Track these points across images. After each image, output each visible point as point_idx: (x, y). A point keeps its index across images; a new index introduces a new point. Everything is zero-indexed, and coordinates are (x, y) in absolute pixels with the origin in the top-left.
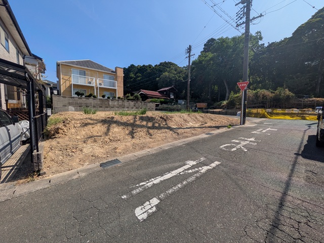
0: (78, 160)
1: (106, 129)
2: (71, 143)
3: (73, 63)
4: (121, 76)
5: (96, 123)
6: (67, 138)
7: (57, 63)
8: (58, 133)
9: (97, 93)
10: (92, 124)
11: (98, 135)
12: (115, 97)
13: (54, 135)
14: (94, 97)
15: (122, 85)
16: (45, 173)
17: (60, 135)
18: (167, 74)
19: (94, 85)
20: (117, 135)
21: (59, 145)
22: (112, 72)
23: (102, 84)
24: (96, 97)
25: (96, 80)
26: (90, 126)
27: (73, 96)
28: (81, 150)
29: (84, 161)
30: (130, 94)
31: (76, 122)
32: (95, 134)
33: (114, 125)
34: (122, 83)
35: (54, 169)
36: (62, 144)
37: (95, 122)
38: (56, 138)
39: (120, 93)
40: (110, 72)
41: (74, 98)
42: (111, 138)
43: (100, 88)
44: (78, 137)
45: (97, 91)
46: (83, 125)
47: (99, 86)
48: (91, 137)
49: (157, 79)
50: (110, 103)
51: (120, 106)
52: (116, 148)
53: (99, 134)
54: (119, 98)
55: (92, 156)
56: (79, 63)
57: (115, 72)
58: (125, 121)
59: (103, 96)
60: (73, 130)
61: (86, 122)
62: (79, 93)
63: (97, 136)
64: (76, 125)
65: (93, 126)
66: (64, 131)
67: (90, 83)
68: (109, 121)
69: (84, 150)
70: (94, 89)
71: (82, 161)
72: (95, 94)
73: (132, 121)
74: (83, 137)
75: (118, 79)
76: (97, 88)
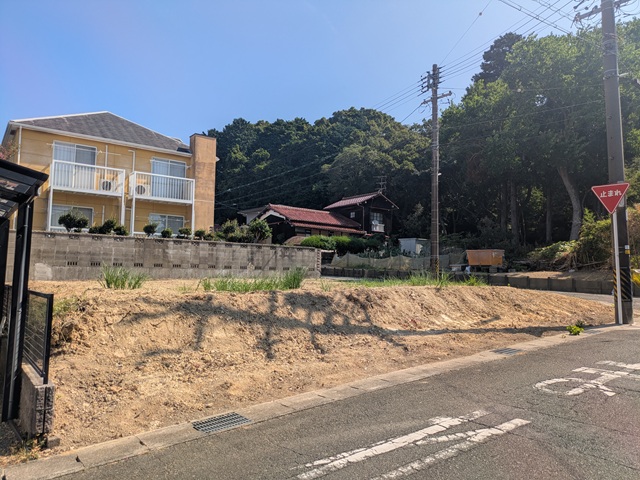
0: (130, 414)
1: (191, 332)
2: (104, 368)
3: (57, 123)
4: (207, 161)
5: (163, 314)
6: (90, 355)
7: (9, 126)
8: (69, 340)
9: (128, 219)
10: (153, 316)
11: (169, 347)
12: (188, 232)
13: (57, 346)
14: (121, 232)
15: (212, 193)
16: (57, 442)
17: (74, 346)
18: (355, 149)
19: (118, 191)
20: (225, 349)
21: (75, 372)
22: (180, 150)
23: (148, 188)
24: (124, 233)
25: (127, 177)
26: (148, 322)
27: (50, 228)
28: (134, 389)
29: (148, 417)
30: (235, 222)
31: (109, 309)
32: (164, 345)
33: (214, 320)
34: (212, 186)
35: (77, 433)
36: (83, 371)
37: (161, 309)
38: (64, 352)
39: (203, 219)
40: (175, 152)
41: (53, 235)
42: (207, 358)
43: (138, 200)
44: (119, 354)
45: (128, 213)
46: (128, 318)
47: (135, 196)
48: (153, 353)
49: (326, 167)
50: (171, 252)
51: (203, 260)
52: (226, 386)
53: (174, 346)
54: (199, 234)
55: (166, 404)
56: (76, 124)
57: (191, 150)
58: (244, 307)
59: (149, 230)
60: (103, 334)
61: (137, 310)
62: (72, 219)
63: (168, 351)
64: (110, 320)
65: (155, 322)
66: (82, 335)
67: (107, 186)
68: (198, 306)
69: (142, 388)
70: (118, 208)
71: (142, 416)
72: (123, 223)
73: (263, 309)
74: (130, 353)
75: (199, 173)
76: (129, 203)
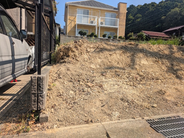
1: (129, 60)
2: (85, 72)
3: (78, 3)
4: (124, 12)
5: (115, 50)
6: (78, 65)
8: (68, 56)
9: (98, 33)
10: (110, 50)
11: (118, 66)
12: (116, 37)
13: (63, 59)
14: (96, 36)
15: (124, 23)
17: (70, 59)
19: (95, 24)
21: (69, 72)
22: (114, 9)
23: (104, 23)
24: (97, 37)
25: (98, 20)
26: (107, 52)
27: (76, 35)
30: (132, 33)
31: (89, 45)
32: (115, 64)
34: (125, 21)
36: (73, 72)
37: (113, 48)
38: (65, 62)
39: (121, 32)
41: (77, 37)
43: (101, 27)
44: (93, 66)
45: (98, 31)
46: (98, 50)
47: (100, 25)
48: (110, 68)
53: (121, 66)
54: (120, 37)
56: (83, 3)
57: (118, 9)
59: (104, 36)
60: (86, 56)
61: (102, 47)
62: (82, 32)
63: (118, 68)
64: (89, 50)
65: (111, 53)
66: (75, 55)
67: (92, 22)
69: (105, 86)
70: (95, 30)
72: (96, 34)
74: (98, 67)
75: (120, 17)
76: (98, 28)
